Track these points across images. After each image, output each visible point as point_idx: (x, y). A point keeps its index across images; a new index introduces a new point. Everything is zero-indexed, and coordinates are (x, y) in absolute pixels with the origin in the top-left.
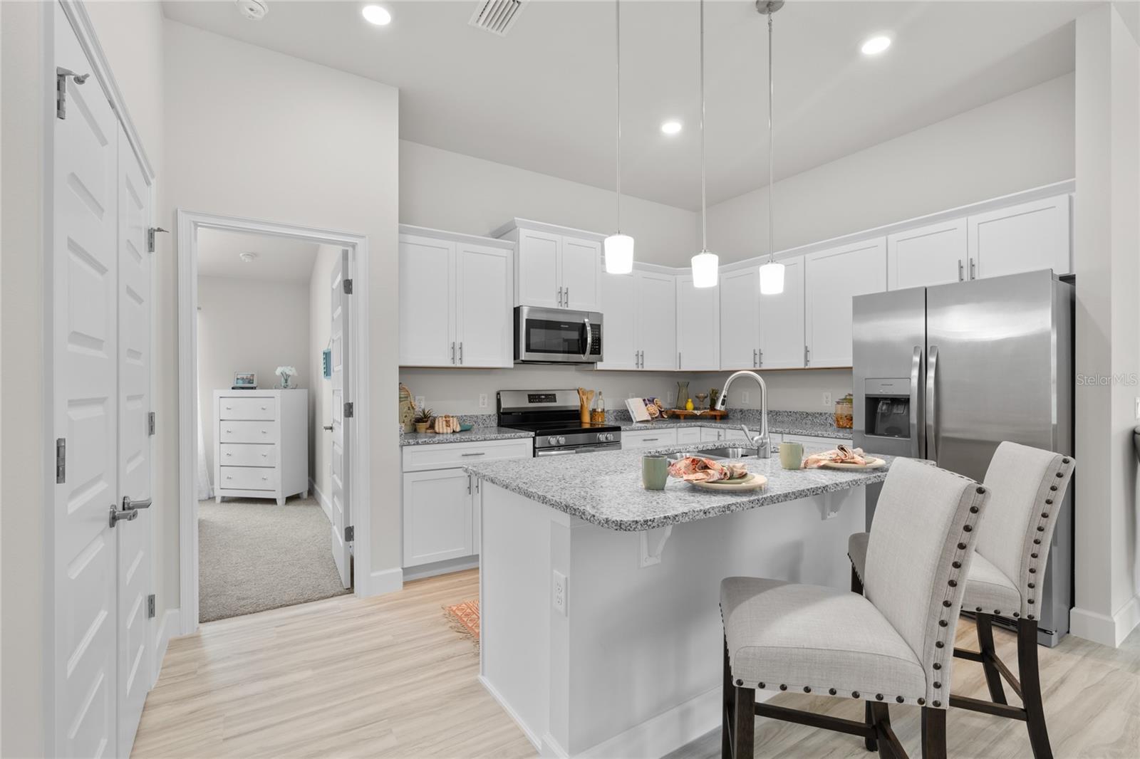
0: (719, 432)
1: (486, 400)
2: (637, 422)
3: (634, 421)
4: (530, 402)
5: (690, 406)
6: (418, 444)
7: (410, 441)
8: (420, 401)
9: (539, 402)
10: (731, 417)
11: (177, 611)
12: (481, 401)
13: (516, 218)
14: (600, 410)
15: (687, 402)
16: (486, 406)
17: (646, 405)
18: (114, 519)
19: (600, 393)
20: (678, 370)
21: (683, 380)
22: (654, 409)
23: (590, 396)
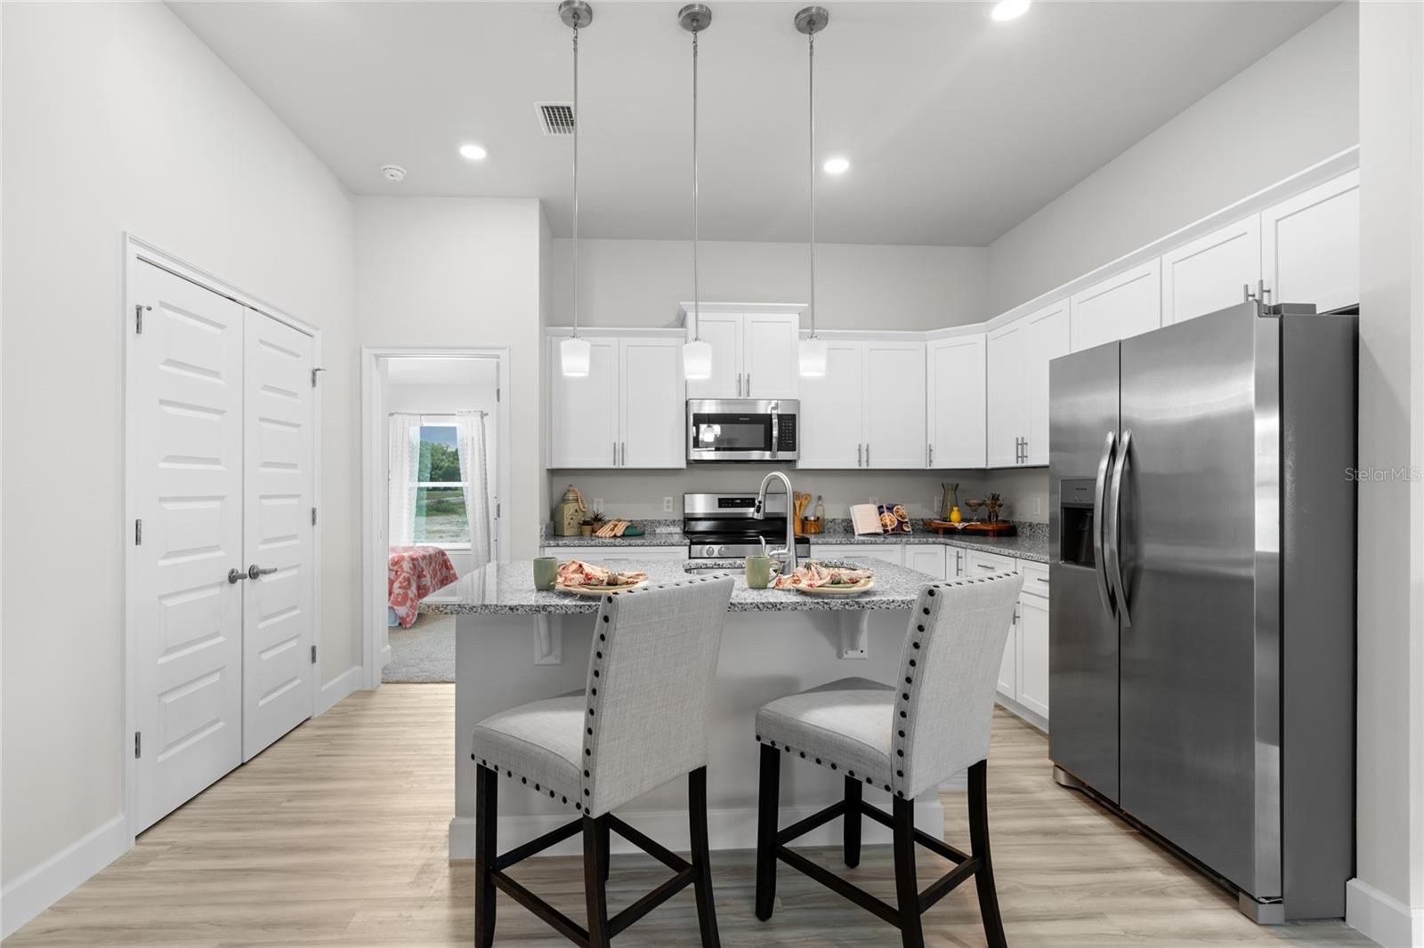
0: (958, 552)
1: (671, 505)
2: (860, 535)
3: (856, 534)
4: (720, 506)
5: (955, 516)
6: (558, 546)
7: (551, 542)
8: (598, 503)
9: (732, 506)
10: (1020, 533)
11: (360, 668)
12: (666, 504)
13: (681, 303)
14: (812, 518)
15: (952, 510)
16: (671, 510)
17: (881, 513)
18: (233, 578)
19: (820, 498)
20: (928, 468)
21: (953, 482)
22: (890, 519)
23: (805, 502)
